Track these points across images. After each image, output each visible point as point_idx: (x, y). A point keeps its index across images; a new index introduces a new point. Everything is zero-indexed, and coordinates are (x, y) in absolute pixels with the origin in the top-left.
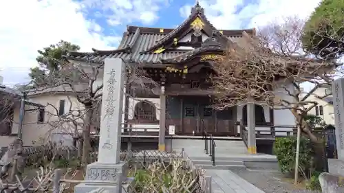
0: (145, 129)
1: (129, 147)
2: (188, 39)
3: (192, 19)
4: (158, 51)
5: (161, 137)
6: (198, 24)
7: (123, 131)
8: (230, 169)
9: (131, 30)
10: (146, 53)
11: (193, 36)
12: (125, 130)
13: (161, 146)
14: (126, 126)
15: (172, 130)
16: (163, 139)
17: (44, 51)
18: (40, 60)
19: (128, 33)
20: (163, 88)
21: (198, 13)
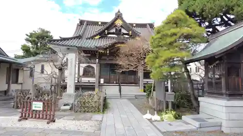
0: (89, 81)
1: (80, 90)
2: (113, 30)
3: (116, 19)
4: (96, 38)
5: (97, 85)
6: (119, 23)
7: (76, 81)
8: (127, 99)
9: (82, 22)
10: (89, 39)
11: (116, 29)
12: (78, 81)
13: (97, 90)
14: (78, 79)
15: (102, 81)
16: (98, 86)
17: (29, 34)
18: (27, 40)
19: (80, 24)
20: (97, 60)
21: (119, 16)
